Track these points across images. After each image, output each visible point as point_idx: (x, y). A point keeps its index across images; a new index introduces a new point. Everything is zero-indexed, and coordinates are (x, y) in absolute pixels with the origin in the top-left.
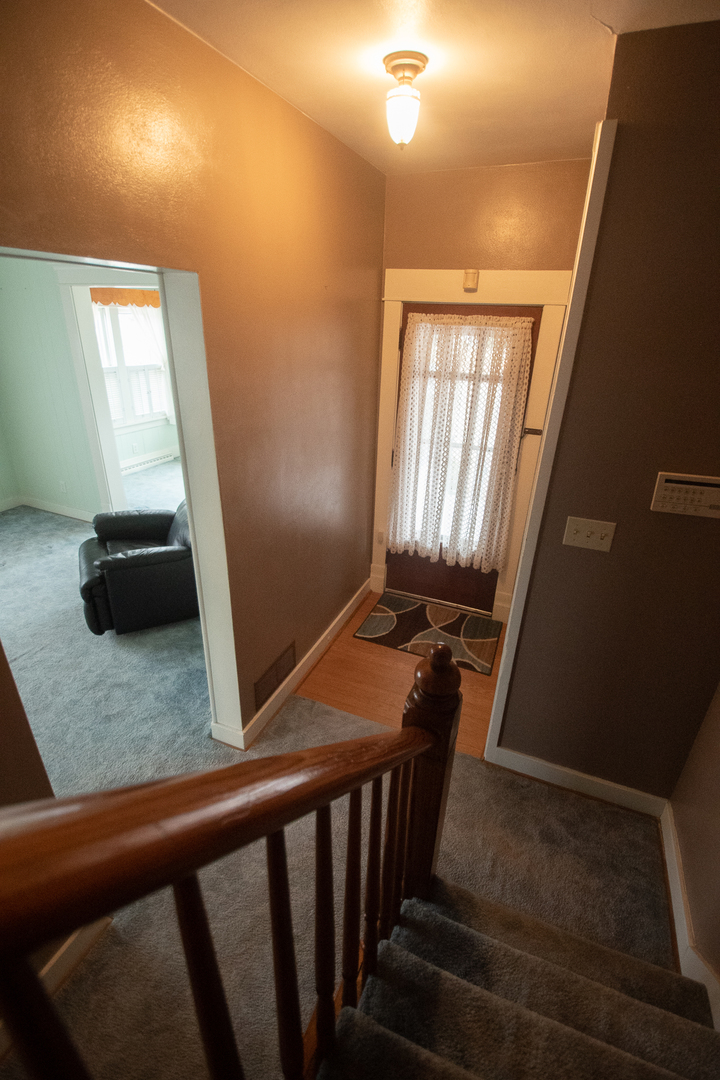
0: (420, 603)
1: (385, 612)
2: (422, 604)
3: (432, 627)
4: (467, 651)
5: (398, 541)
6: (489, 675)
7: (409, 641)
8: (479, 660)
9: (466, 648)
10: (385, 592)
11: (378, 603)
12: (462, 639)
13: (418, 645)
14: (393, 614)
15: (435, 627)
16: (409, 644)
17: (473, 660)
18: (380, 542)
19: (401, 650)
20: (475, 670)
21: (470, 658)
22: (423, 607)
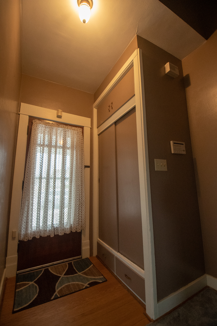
0: (43, 270)
1: (25, 285)
2: (45, 270)
3: (60, 277)
4: (87, 277)
5: (29, 232)
6: (106, 281)
7: (55, 291)
8: (96, 277)
9: (85, 276)
10: (17, 275)
11: (17, 282)
12: (80, 273)
13: (61, 290)
14: (33, 283)
15: (62, 276)
16: (56, 293)
17: (94, 279)
18: (14, 238)
19: (54, 299)
20: (99, 283)
21: (92, 279)
22: (47, 271)
